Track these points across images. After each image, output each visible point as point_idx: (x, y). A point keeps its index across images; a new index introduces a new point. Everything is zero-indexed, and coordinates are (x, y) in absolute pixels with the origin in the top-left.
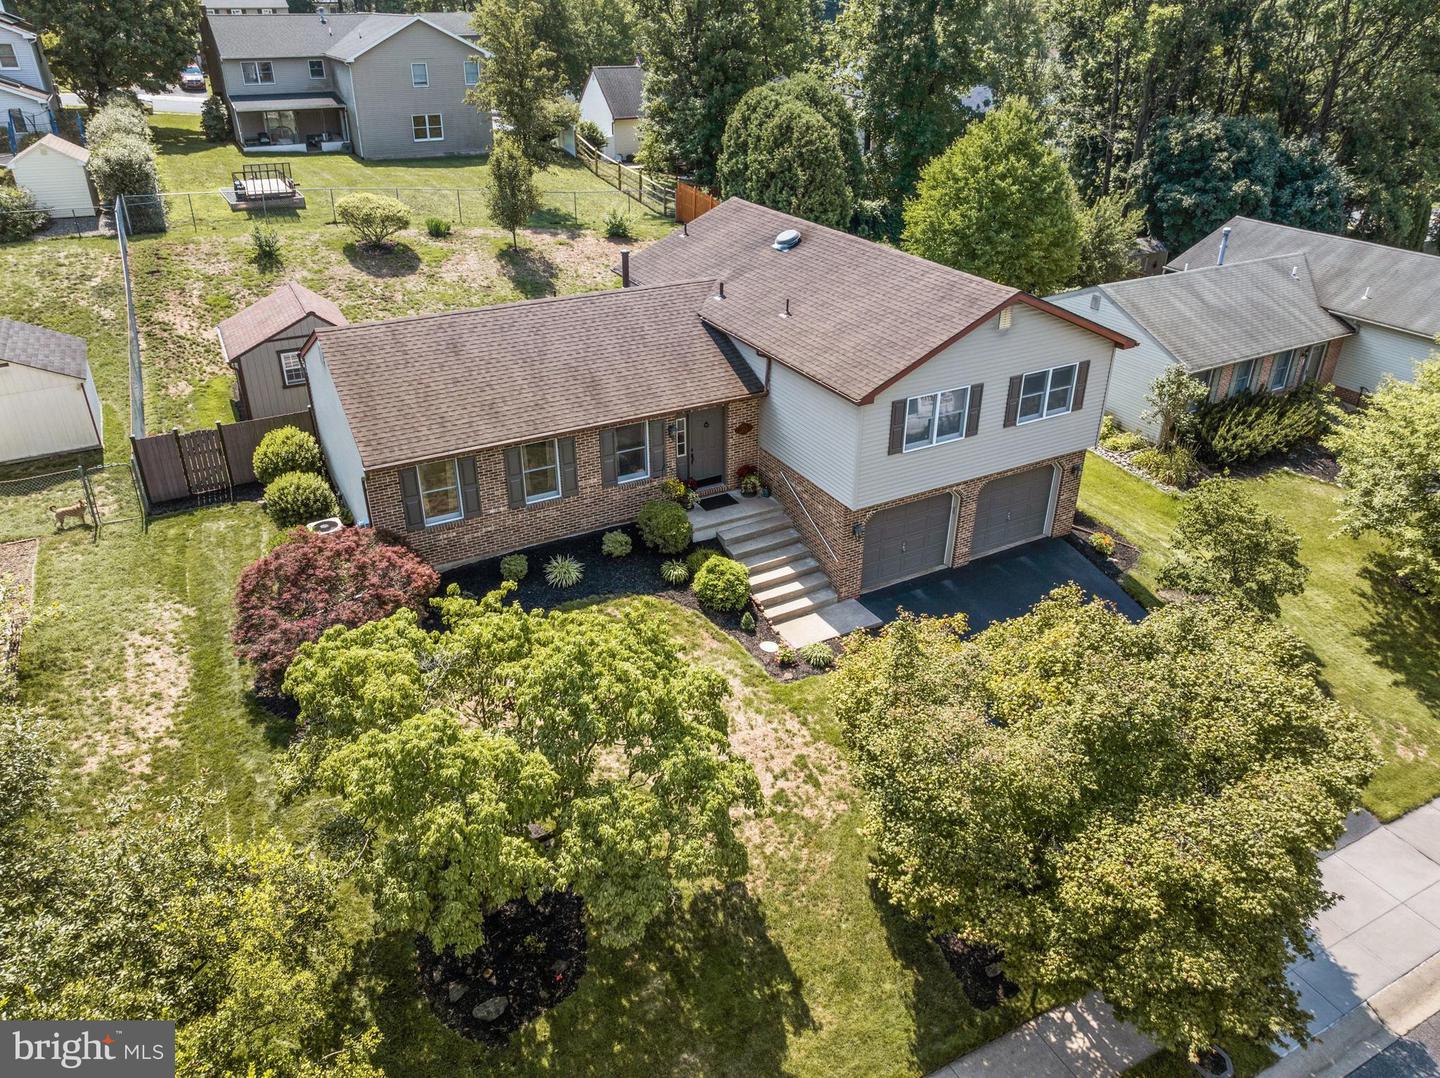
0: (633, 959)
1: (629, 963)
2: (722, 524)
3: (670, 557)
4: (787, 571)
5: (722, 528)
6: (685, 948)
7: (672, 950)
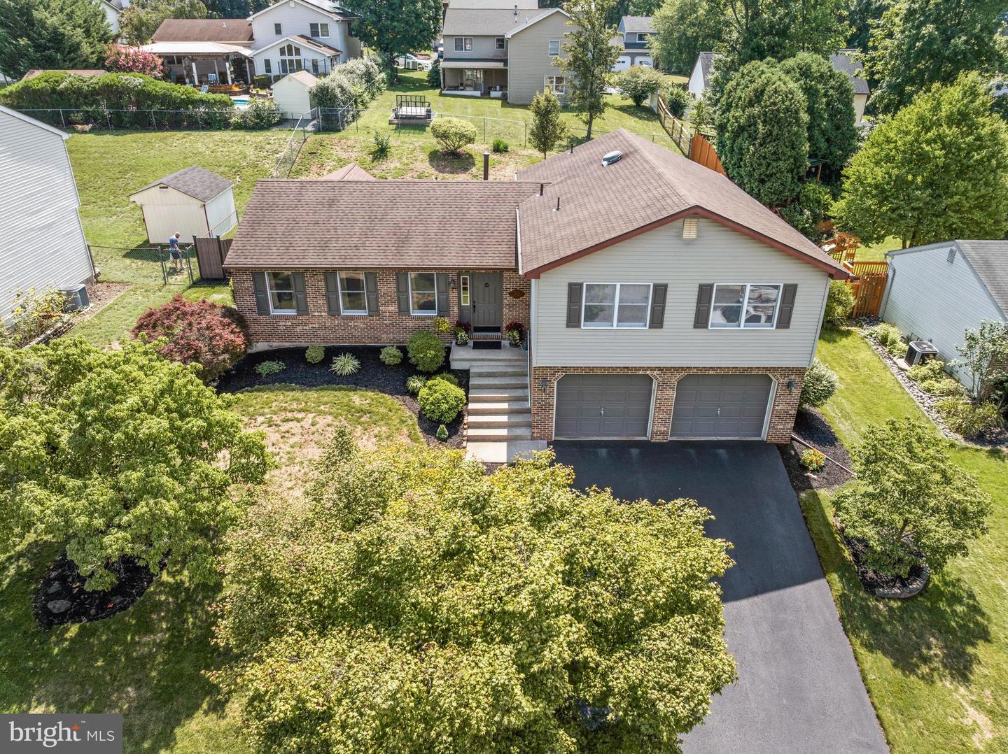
0: (159, 615)
1: (154, 617)
2: (475, 360)
3: (419, 373)
4: (505, 406)
5: (474, 363)
6: (194, 624)
7: (185, 621)
